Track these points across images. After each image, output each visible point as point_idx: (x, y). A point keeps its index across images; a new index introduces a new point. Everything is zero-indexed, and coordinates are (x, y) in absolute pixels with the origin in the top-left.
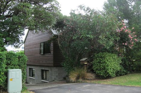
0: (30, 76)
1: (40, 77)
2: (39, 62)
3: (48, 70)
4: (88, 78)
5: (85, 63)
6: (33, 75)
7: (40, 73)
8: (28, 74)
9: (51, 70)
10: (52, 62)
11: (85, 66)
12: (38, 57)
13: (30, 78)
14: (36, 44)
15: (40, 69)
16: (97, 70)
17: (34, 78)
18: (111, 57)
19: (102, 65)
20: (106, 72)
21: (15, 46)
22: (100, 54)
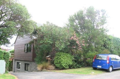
0: (17, 68)
1: (24, 69)
2: (24, 57)
3: (29, 64)
4: (49, 69)
5: (49, 59)
6: (19, 68)
7: (24, 66)
8: (16, 67)
9: (31, 64)
10: (31, 58)
11: (49, 61)
12: (23, 54)
13: (17, 70)
14: (22, 45)
15: (24, 63)
16: (56, 63)
17: (20, 70)
18: (65, 56)
19: (59, 60)
20: (61, 65)
21: (6, 46)
22: (58, 53)
